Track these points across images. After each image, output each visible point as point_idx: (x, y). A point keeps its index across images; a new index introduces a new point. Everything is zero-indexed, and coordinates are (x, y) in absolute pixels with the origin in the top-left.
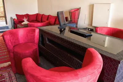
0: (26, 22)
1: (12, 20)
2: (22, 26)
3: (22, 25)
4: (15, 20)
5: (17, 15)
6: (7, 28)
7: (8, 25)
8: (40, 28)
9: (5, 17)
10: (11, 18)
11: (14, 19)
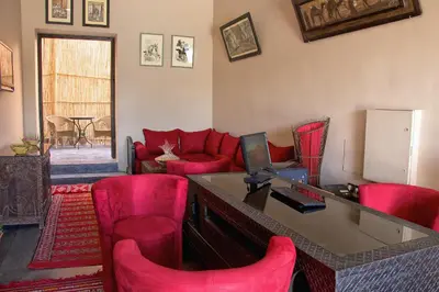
0: (168, 156)
1: (131, 146)
2: (156, 168)
3: (157, 164)
4: (138, 147)
5: (146, 132)
6: (114, 168)
7: (117, 160)
8: (192, 177)
9: (113, 134)
10: (129, 139)
11: (136, 144)
